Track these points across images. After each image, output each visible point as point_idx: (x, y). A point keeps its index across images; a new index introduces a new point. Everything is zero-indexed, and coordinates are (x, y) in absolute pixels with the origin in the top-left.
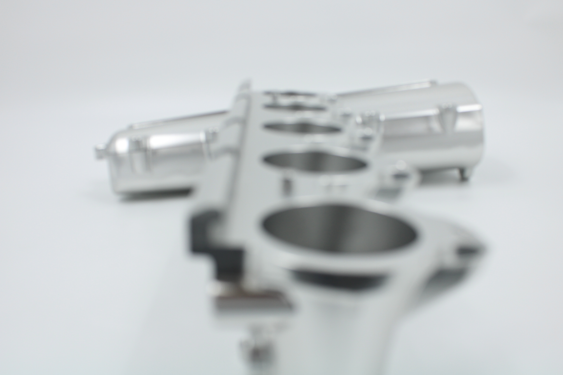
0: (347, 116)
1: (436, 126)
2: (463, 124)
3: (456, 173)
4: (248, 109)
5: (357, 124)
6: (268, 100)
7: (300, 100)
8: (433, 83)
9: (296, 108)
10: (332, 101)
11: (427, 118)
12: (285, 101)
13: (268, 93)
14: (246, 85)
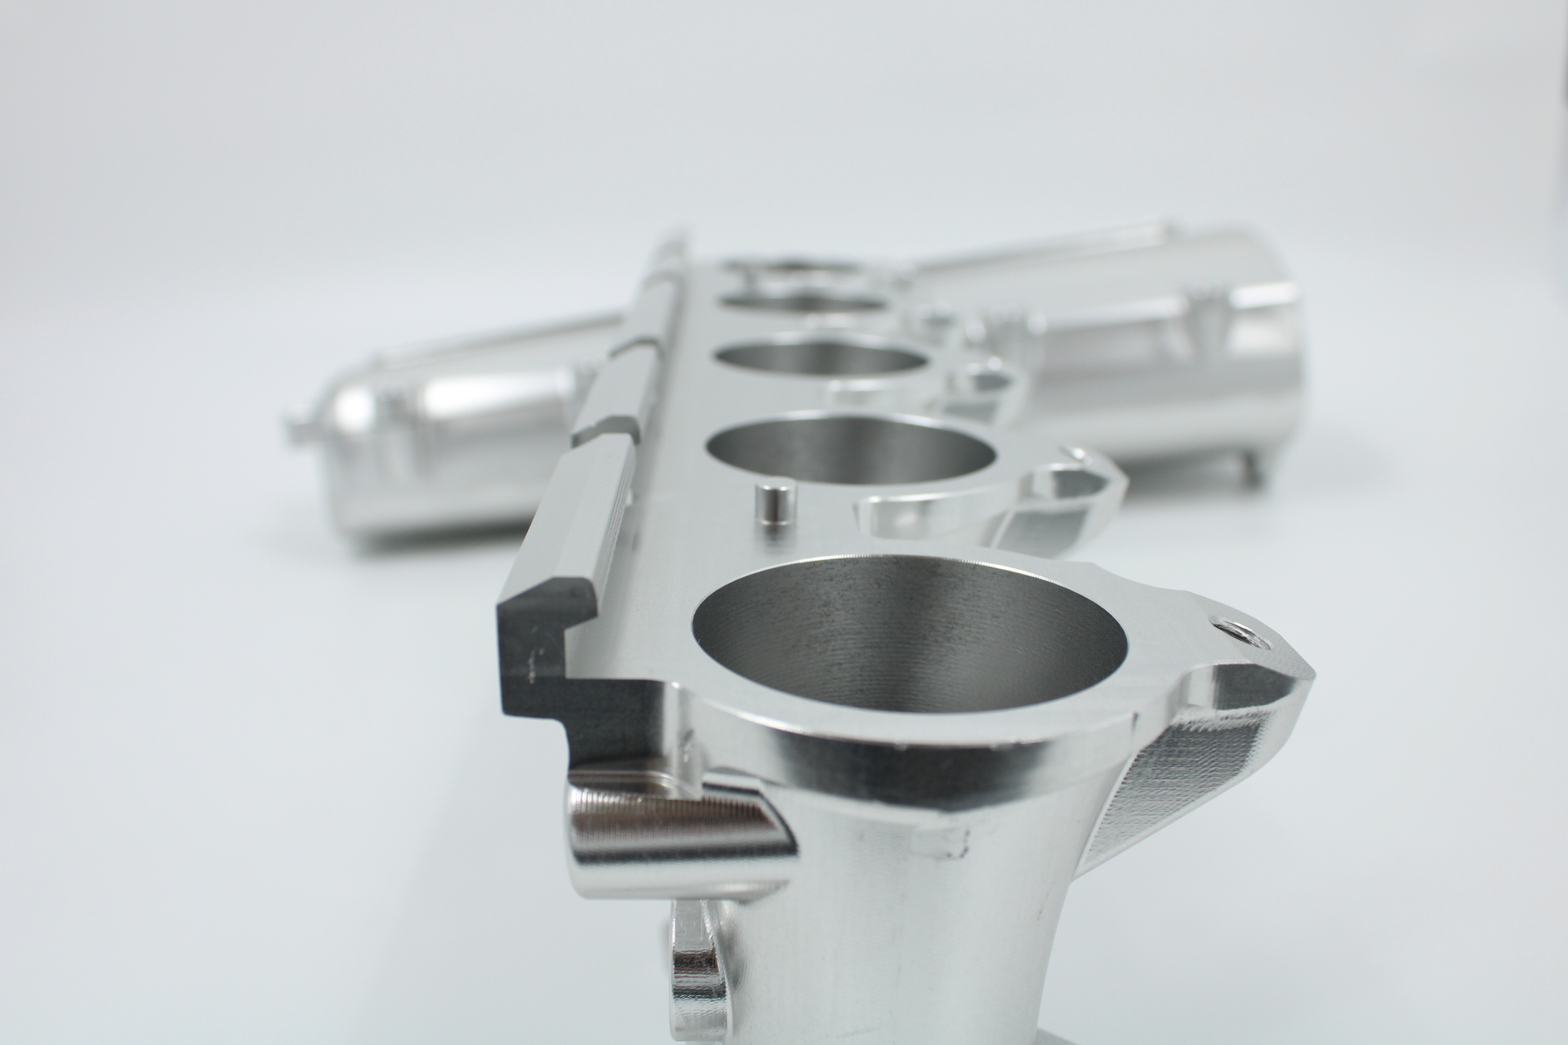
0: (939, 323)
1: (1178, 343)
2: (1249, 339)
3: (1232, 468)
4: (678, 310)
5: (969, 344)
6: (733, 285)
7: (819, 283)
8: (1172, 234)
9: (808, 303)
10: (903, 283)
11: (1153, 325)
12: (778, 286)
13: (734, 266)
14: (676, 246)
